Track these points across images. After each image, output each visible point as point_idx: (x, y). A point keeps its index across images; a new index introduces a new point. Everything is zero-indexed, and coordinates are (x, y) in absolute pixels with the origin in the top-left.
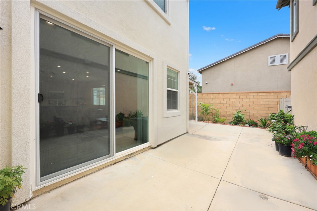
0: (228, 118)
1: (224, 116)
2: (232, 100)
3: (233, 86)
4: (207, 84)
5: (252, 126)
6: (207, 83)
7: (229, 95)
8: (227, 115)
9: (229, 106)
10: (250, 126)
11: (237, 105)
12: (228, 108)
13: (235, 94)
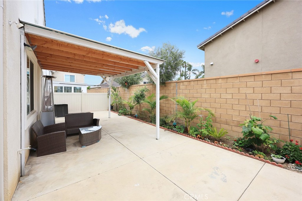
0: (235, 129)
1: (227, 123)
2: (243, 91)
3: (258, 64)
4: (212, 65)
5: (293, 162)
6: (212, 63)
7: (237, 81)
8: (233, 123)
9: (237, 103)
10: (287, 162)
11: (257, 103)
12: (235, 107)
13: (252, 79)
